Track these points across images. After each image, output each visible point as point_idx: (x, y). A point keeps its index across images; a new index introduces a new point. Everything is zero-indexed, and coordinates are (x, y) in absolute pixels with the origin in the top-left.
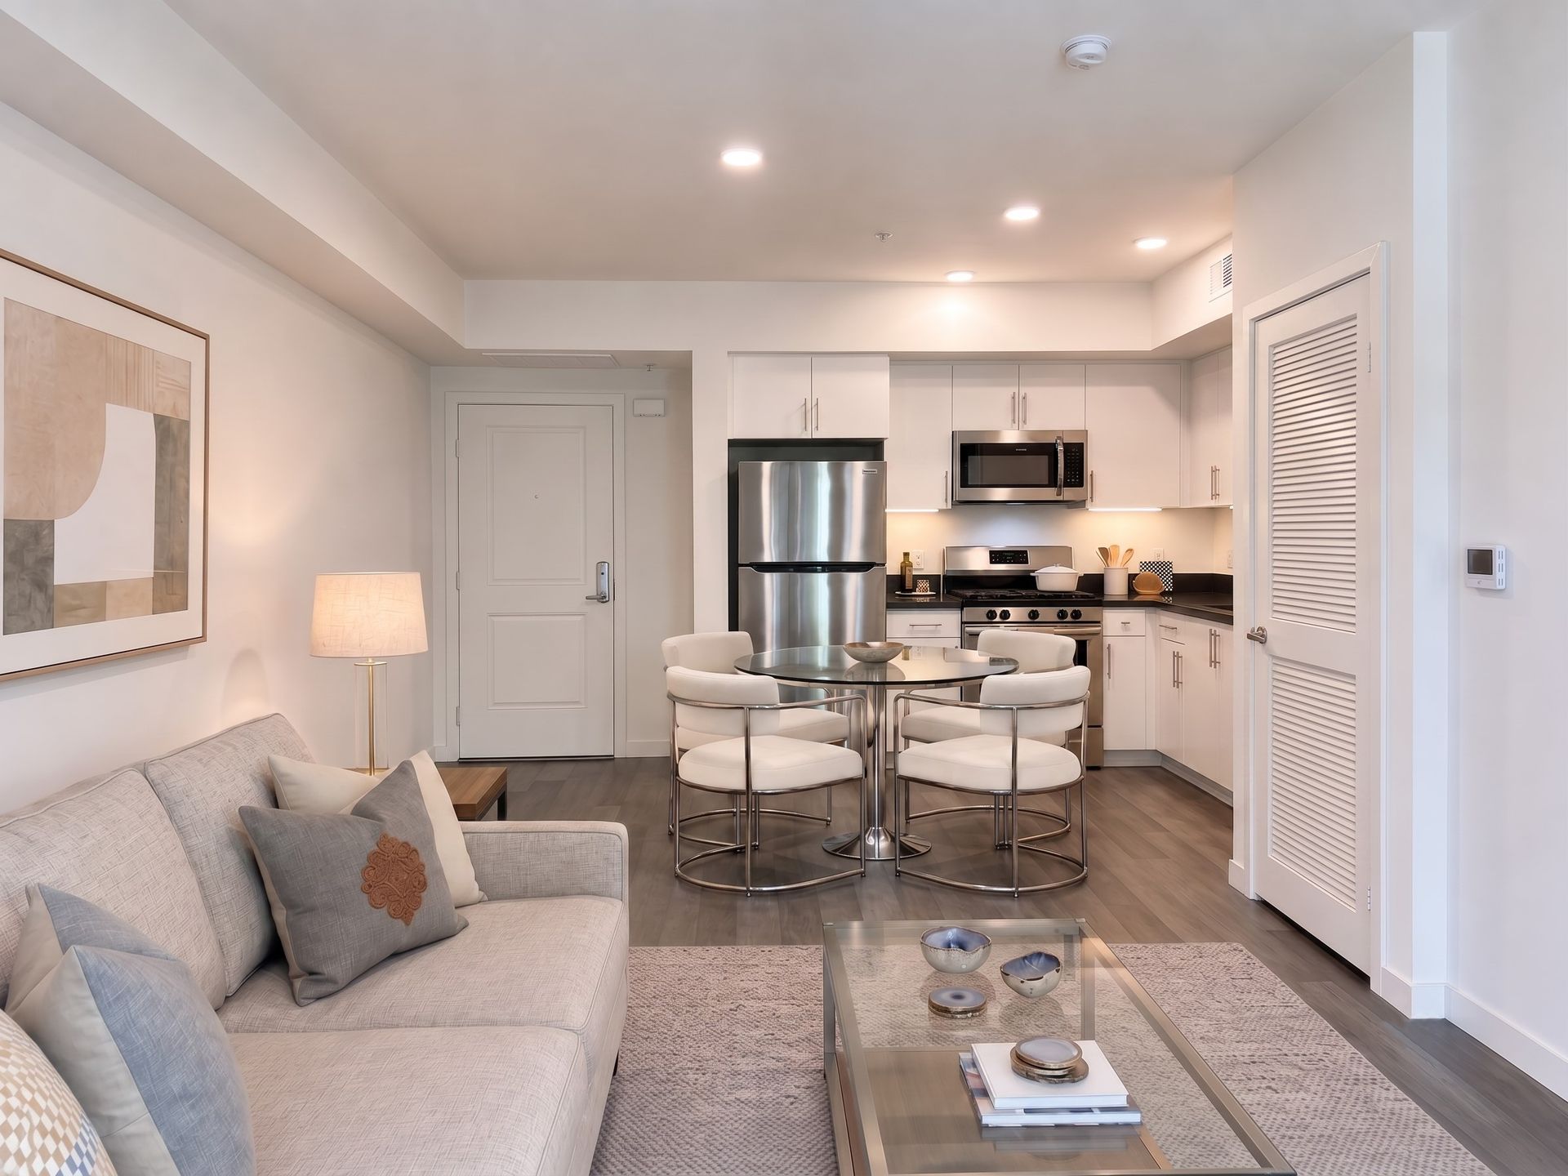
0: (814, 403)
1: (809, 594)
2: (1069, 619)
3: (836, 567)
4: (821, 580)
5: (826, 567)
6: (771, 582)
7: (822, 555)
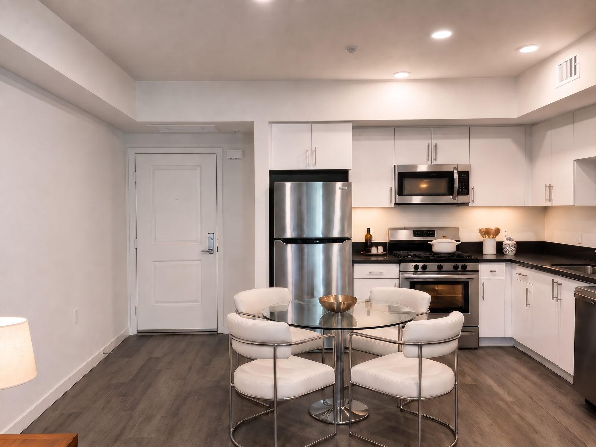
0: (314, 149)
1: (311, 255)
2: (460, 269)
3: (328, 240)
4: (319, 247)
5: (321, 240)
6: (290, 249)
7: (319, 233)
